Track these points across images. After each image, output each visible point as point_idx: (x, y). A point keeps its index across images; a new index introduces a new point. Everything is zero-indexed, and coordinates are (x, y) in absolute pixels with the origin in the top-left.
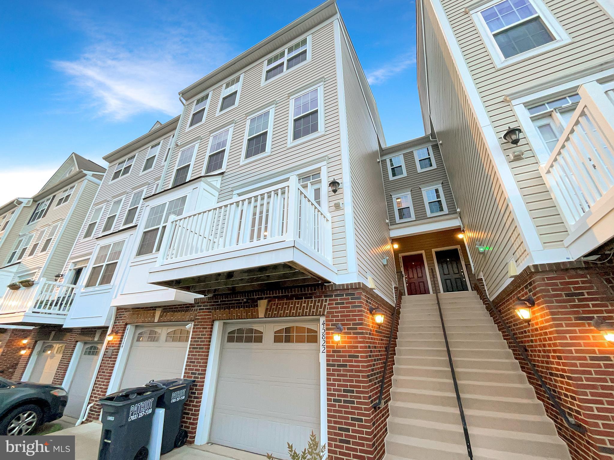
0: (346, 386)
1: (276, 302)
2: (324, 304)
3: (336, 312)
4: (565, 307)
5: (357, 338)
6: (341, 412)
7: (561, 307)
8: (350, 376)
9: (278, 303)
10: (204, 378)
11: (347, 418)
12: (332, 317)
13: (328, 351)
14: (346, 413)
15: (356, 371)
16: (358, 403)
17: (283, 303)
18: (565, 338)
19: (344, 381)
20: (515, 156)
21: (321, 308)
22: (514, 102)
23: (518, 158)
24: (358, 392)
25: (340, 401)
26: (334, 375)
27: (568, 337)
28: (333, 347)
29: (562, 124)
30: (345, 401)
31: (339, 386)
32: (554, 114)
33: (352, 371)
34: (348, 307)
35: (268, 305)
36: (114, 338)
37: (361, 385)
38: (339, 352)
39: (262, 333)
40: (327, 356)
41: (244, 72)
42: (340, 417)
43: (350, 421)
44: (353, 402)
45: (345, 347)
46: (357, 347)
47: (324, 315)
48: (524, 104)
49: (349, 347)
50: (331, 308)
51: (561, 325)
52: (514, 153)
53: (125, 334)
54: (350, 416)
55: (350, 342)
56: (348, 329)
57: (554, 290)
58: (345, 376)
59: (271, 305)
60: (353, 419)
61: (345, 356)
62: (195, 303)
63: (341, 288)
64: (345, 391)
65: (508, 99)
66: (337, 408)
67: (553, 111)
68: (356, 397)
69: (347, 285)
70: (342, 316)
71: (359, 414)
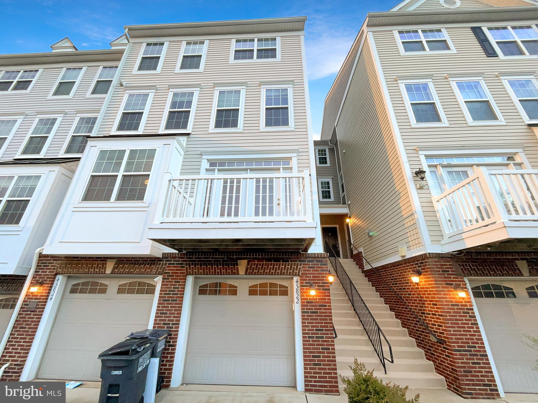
0: (318, 326)
1: (256, 263)
2: (299, 267)
3: (309, 274)
4: (441, 278)
5: (325, 293)
6: (314, 345)
7: (439, 278)
8: (320, 320)
9: (257, 264)
10: (178, 327)
11: (319, 349)
12: (306, 277)
13: (302, 302)
14: (317, 345)
15: (325, 316)
16: (326, 337)
17: (263, 264)
18: (441, 294)
19: (316, 323)
20: (420, 187)
21: (296, 270)
22: (420, 152)
23: (421, 188)
24: (326, 330)
25: (313, 337)
26: (308, 319)
27: (442, 294)
28: (307, 299)
29: (442, 174)
30: (317, 337)
31: (312, 326)
32: (438, 167)
33: (321, 316)
34: (318, 271)
35: (248, 264)
36: (38, 289)
37: (329, 325)
38: (312, 302)
39: (236, 287)
40: (302, 306)
41: (209, 40)
42: (313, 349)
43: (321, 350)
44: (323, 337)
45: (316, 299)
46: (325, 299)
47: (299, 275)
48: (425, 155)
49: (319, 299)
50: (304, 270)
51: (439, 287)
52: (420, 184)
53: (55, 285)
54: (321, 347)
55: (320, 296)
56: (318, 286)
57: (437, 268)
58: (317, 319)
59: (252, 264)
60: (323, 349)
61: (316, 306)
62: (163, 257)
63: (313, 256)
64: (316, 330)
65: (417, 149)
66: (311, 343)
67: (438, 165)
68: (325, 334)
69: (318, 254)
70: (313, 277)
71: (327, 345)
